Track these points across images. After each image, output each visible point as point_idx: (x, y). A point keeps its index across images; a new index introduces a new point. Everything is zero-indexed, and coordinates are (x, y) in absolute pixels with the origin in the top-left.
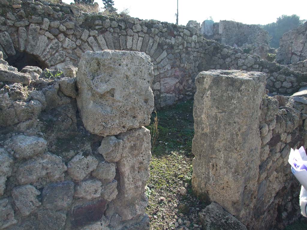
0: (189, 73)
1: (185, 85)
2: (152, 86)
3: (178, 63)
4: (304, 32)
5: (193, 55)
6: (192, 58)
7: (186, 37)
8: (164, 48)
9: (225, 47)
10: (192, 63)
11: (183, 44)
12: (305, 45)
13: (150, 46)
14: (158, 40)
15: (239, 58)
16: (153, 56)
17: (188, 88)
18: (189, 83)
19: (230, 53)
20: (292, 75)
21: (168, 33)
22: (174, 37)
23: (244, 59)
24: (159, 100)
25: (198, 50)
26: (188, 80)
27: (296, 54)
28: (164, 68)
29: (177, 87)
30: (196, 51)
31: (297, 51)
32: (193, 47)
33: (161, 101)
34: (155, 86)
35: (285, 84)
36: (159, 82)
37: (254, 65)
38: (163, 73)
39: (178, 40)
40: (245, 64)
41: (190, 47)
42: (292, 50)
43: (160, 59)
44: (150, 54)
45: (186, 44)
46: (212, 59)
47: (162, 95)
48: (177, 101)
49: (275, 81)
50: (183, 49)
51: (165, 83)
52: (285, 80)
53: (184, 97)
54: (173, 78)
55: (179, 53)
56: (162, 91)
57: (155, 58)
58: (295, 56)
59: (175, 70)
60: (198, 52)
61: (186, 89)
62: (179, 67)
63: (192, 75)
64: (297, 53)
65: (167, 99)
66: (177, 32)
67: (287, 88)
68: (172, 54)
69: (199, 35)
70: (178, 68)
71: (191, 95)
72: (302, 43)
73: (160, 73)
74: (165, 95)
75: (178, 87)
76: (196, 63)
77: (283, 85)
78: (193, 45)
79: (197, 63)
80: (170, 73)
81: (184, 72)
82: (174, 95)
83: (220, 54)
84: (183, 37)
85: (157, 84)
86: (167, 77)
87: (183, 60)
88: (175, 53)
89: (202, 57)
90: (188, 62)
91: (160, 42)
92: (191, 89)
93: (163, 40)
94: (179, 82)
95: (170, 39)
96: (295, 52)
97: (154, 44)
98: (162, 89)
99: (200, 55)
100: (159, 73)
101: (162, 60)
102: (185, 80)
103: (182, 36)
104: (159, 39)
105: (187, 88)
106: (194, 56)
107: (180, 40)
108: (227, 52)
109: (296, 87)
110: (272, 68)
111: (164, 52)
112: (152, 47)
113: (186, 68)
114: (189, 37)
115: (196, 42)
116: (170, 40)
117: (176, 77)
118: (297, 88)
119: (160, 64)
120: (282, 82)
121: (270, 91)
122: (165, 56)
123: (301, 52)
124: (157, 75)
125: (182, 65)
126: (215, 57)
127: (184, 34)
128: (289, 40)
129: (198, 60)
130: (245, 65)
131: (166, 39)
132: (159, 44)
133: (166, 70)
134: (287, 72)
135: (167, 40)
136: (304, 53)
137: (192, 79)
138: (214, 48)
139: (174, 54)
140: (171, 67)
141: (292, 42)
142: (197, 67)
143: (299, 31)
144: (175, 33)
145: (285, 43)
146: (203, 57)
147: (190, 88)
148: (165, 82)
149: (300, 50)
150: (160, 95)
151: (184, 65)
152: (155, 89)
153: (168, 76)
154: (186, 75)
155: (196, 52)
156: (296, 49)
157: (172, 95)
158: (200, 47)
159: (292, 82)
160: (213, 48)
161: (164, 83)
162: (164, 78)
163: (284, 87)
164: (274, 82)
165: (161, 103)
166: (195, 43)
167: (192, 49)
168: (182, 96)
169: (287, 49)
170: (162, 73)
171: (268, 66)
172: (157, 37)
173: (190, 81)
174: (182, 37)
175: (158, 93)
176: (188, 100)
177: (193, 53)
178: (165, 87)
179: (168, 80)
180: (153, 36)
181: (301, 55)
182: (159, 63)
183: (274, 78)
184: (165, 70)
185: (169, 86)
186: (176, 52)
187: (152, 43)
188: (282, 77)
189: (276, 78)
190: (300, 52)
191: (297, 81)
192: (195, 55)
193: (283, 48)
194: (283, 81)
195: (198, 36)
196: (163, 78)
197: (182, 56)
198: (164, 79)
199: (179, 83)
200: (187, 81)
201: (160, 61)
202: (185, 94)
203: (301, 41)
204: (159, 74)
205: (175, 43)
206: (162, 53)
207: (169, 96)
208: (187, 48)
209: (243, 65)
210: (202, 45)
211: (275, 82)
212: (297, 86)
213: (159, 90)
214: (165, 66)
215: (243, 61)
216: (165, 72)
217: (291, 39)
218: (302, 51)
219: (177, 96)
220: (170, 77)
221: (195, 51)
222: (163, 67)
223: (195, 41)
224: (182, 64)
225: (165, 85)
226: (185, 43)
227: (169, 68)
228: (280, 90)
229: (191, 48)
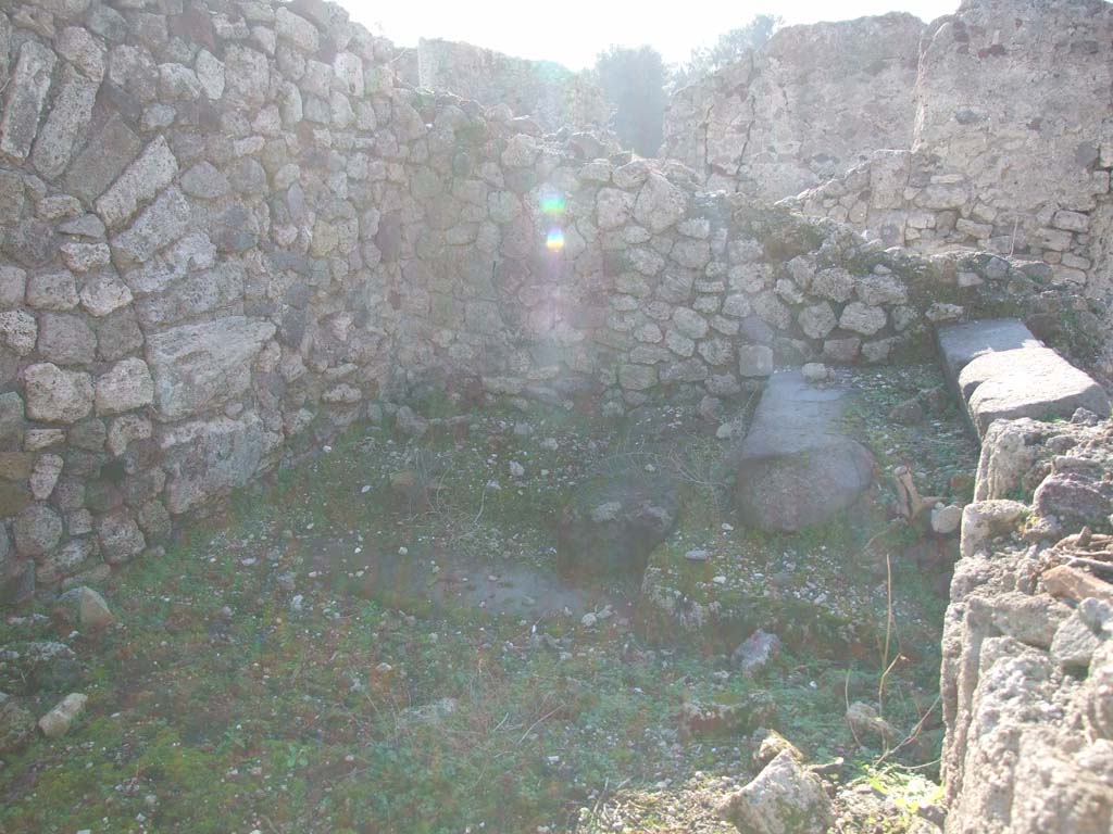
0: (333, 279)
1: (313, 349)
2: (89, 390)
3: (258, 222)
4: (742, 86)
5: (345, 169)
6: (343, 188)
7: (295, 59)
8: (153, 124)
9: (516, 129)
10: (347, 220)
11: (279, 102)
12: (752, 135)
13: (30, 101)
14: (95, 60)
15: (603, 185)
16: (63, 175)
17: (336, 365)
18: (336, 337)
19: (552, 156)
20: (880, 269)
21: (168, 18)
22: (214, 53)
23: (629, 189)
24: (157, 473)
25: (370, 141)
26: (332, 316)
27: (721, 169)
28: (169, 256)
29: (268, 369)
30: (361, 150)
31: (726, 159)
32: (343, 125)
33: (170, 476)
34: (113, 387)
35: (853, 317)
36: (144, 357)
37: (686, 220)
38: (166, 293)
39: (247, 75)
40: (638, 216)
41: (325, 121)
42: (706, 154)
43: (127, 196)
44: (40, 167)
45: (299, 106)
46: (450, 193)
47: (170, 440)
48: (275, 450)
49: (800, 301)
50: (280, 137)
51: (185, 360)
52: (854, 295)
53: (313, 421)
54: (234, 319)
55: (261, 157)
56: (172, 408)
57: (87, 191)
58: (719, 177)
59: (244, 264)
60: (372, 152)
61: (323, 373)
62: (268, 244)
63: (348, 287)
64: (725, 168)
65: (212, 457)
66: (232, 20)
67: (865, 338)
68: (212, 163)
69: (369, 55)
70: (260, 254)
71: (354, 404)
72: (740, 129)
73: (140, 298)
74: (193, 435)
75: (277, 369)
76: (368, 215)
77: (845, 322)
78: (341, 111)
79: (374, 216)
80: (213, 289)
81: (302, 274)
82: (255, 419)
83: (493, 165)
84: (275, 59)
85: (124, 372)
86: (192, 318)
87: (286, 203)
88: (234, 158)
89: (395, 182)
90: (319, 214)
91: (116, 79)
92: (350, 367)
93: (138, 67)
94: (277, 336)
95: (192, 65)
96: (720, 165)
97: (68, 88)
98: (165, 399)
99: (387, 169)
100: (129, 298)
101: (144, 204)
102: (315, 322)
103: (271, 49)
104: (106, 57)
105: (326, 363)
106: (351, 180)
107: (260, 74)
108: (533, 152)
109: (906, 328)
110: (779, 234)
111: (151, 149)
112: (46, 112)
113: (310, 249)
114: (312, 63)
115: (359, 92)
116: (190, 72)
117: (258, 309)
118: (912, 334)
119: (129, 235)
120: (838, 308)
121: (774, 352)
122: (167, 177)
123: (740, 161)
124: (120, 309)
125: (288, 234)
126: (469, 182)
127: (281, 39)
128: (693, 117)
129: (378, 198)
130: (637, 223)
131: (158, 57)
132: (104, 92)
133: (181, 271)
134: (853, 251)
135: (166, 68)
136: (751, 167)
137: (349, 308)
138: (456, 133)
139: (225, 164)
140: (214, 247)
141: (705, 126)
142: (375, 238)
143: (725, 81)
144: (221, 24)
145: (681, 127)
146: (399, 185)
147: (345, 361)
148: (186, 350)
149: (734, 155)
150: (155, 439)
151: (299, 236)
152: (118, 407)
153: (203, 306)
154: (316, 289)
155: (359, 156)
156: (720, 150)
157: (241, 425)
158: (380, 126)
159: (888, 307)
160: (451, 130)
161: (178, 354)
162: (176, 323)
163: (849, 333)
164: (794, 309)
165: (173, 487)
166: (354, 102)
167: (338, 135)
168: (305, 415)
169: (690, 151)
170: (154, 295)
171: (756, 225)
172: (79, 39)
173: (343, 323)
174: (269, 56)
175: (145, 429)
176: (343, 430)
177: (343, 159)
178: (189, 380)
179: (205, 336)
180: (50, 31)
181: (738, 172)
182: (127, 228)
183: (798, 288)
184: (172, 269)
185: (211, 373)
186: (239, 152)
187: (47, 83)
188: (838, 281)
189: (804, 284)
190: (735, 162)
191: (912, 299)
192: (355, 172)
193: (678, 147)
194: (841, 299)
195: (365, 62)
196: (163, 325)
197: (280, 175)
198: (173, 331)
199: (276, 346)
200: (325, 321)
201: (128, 214)
202: (321, 400)
203: (736, 122)
204: (132, 305)
205: (226, 90)
206: (139, 157)
207: (220, 437)
208: (306, 128)
209: (626, 221)
210: (393, 113)
211: (802, 306)
212: (913, 322)
213: (146, 406)
214: (173, 242)
215: (628, 198)
216: (175, 282)
217: (700, 113)
218: (741, 158)
219: (277, 423)
220: (212, 313)
221: (354, 151)
222: (161, 252)
223: (353, 87)
224: (284, 224)
225: (188, 367)
226: (295, 95)
227: (204, 259)
228: (828, 345)
229: (334, 128)
